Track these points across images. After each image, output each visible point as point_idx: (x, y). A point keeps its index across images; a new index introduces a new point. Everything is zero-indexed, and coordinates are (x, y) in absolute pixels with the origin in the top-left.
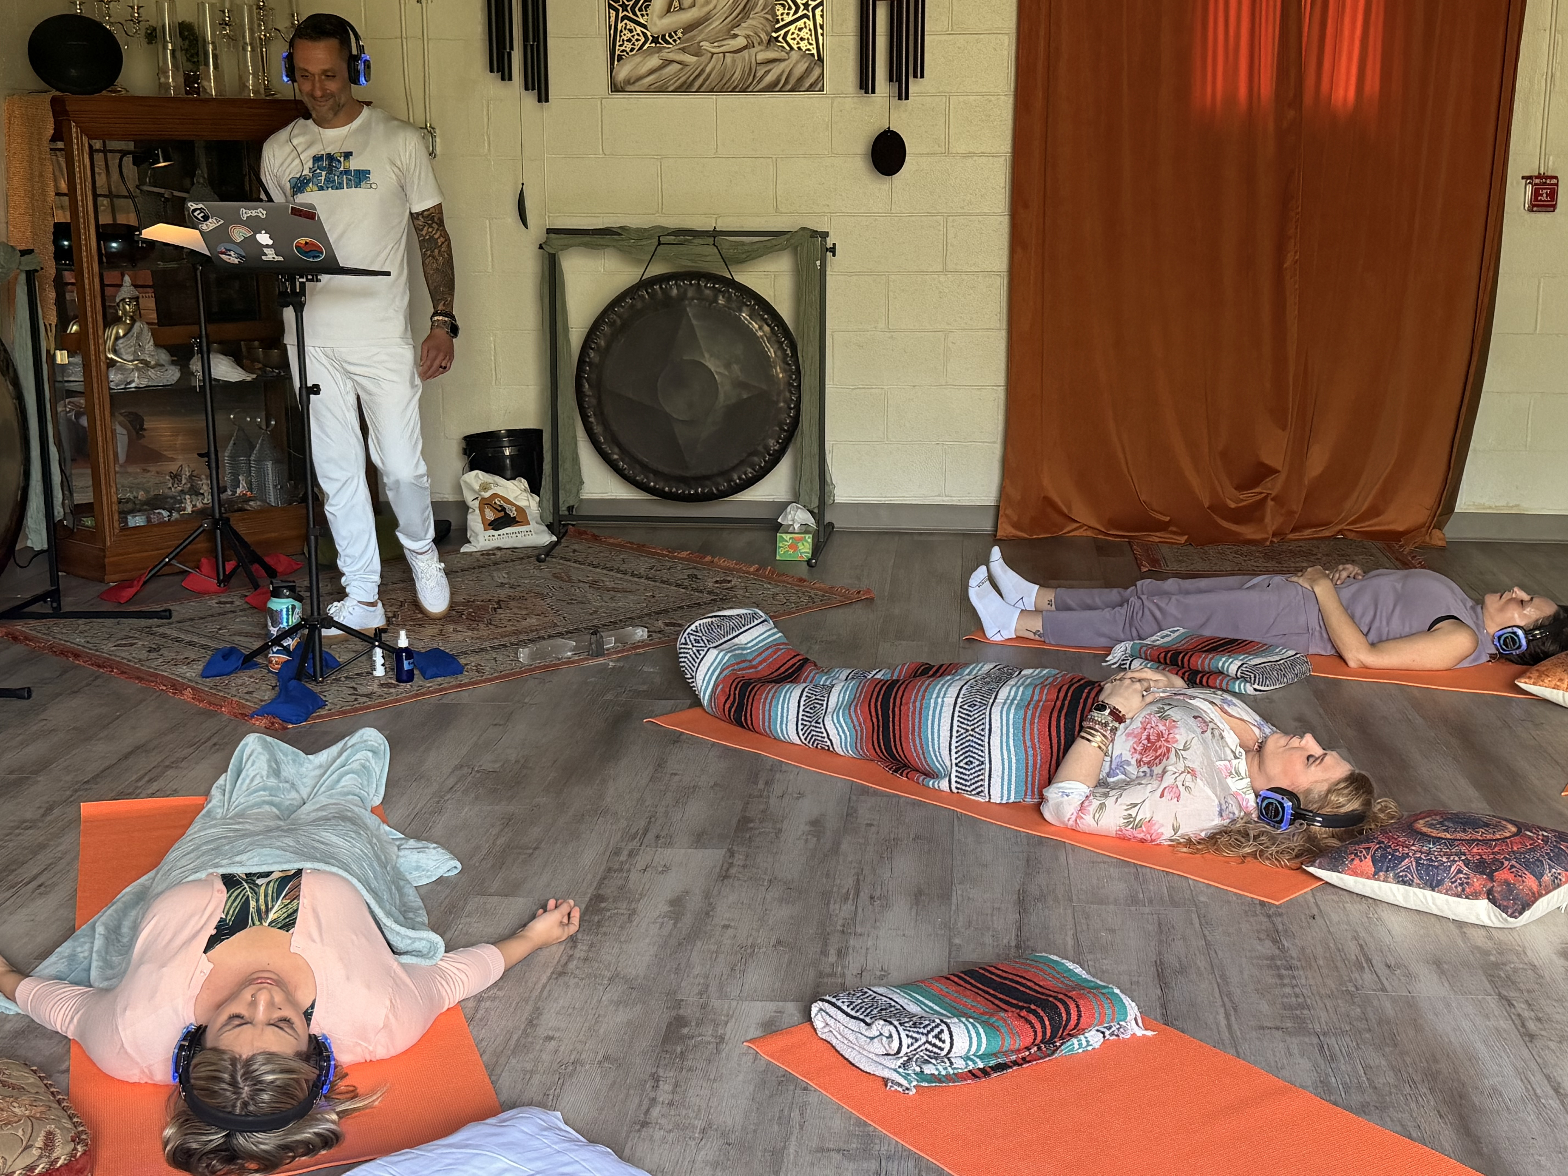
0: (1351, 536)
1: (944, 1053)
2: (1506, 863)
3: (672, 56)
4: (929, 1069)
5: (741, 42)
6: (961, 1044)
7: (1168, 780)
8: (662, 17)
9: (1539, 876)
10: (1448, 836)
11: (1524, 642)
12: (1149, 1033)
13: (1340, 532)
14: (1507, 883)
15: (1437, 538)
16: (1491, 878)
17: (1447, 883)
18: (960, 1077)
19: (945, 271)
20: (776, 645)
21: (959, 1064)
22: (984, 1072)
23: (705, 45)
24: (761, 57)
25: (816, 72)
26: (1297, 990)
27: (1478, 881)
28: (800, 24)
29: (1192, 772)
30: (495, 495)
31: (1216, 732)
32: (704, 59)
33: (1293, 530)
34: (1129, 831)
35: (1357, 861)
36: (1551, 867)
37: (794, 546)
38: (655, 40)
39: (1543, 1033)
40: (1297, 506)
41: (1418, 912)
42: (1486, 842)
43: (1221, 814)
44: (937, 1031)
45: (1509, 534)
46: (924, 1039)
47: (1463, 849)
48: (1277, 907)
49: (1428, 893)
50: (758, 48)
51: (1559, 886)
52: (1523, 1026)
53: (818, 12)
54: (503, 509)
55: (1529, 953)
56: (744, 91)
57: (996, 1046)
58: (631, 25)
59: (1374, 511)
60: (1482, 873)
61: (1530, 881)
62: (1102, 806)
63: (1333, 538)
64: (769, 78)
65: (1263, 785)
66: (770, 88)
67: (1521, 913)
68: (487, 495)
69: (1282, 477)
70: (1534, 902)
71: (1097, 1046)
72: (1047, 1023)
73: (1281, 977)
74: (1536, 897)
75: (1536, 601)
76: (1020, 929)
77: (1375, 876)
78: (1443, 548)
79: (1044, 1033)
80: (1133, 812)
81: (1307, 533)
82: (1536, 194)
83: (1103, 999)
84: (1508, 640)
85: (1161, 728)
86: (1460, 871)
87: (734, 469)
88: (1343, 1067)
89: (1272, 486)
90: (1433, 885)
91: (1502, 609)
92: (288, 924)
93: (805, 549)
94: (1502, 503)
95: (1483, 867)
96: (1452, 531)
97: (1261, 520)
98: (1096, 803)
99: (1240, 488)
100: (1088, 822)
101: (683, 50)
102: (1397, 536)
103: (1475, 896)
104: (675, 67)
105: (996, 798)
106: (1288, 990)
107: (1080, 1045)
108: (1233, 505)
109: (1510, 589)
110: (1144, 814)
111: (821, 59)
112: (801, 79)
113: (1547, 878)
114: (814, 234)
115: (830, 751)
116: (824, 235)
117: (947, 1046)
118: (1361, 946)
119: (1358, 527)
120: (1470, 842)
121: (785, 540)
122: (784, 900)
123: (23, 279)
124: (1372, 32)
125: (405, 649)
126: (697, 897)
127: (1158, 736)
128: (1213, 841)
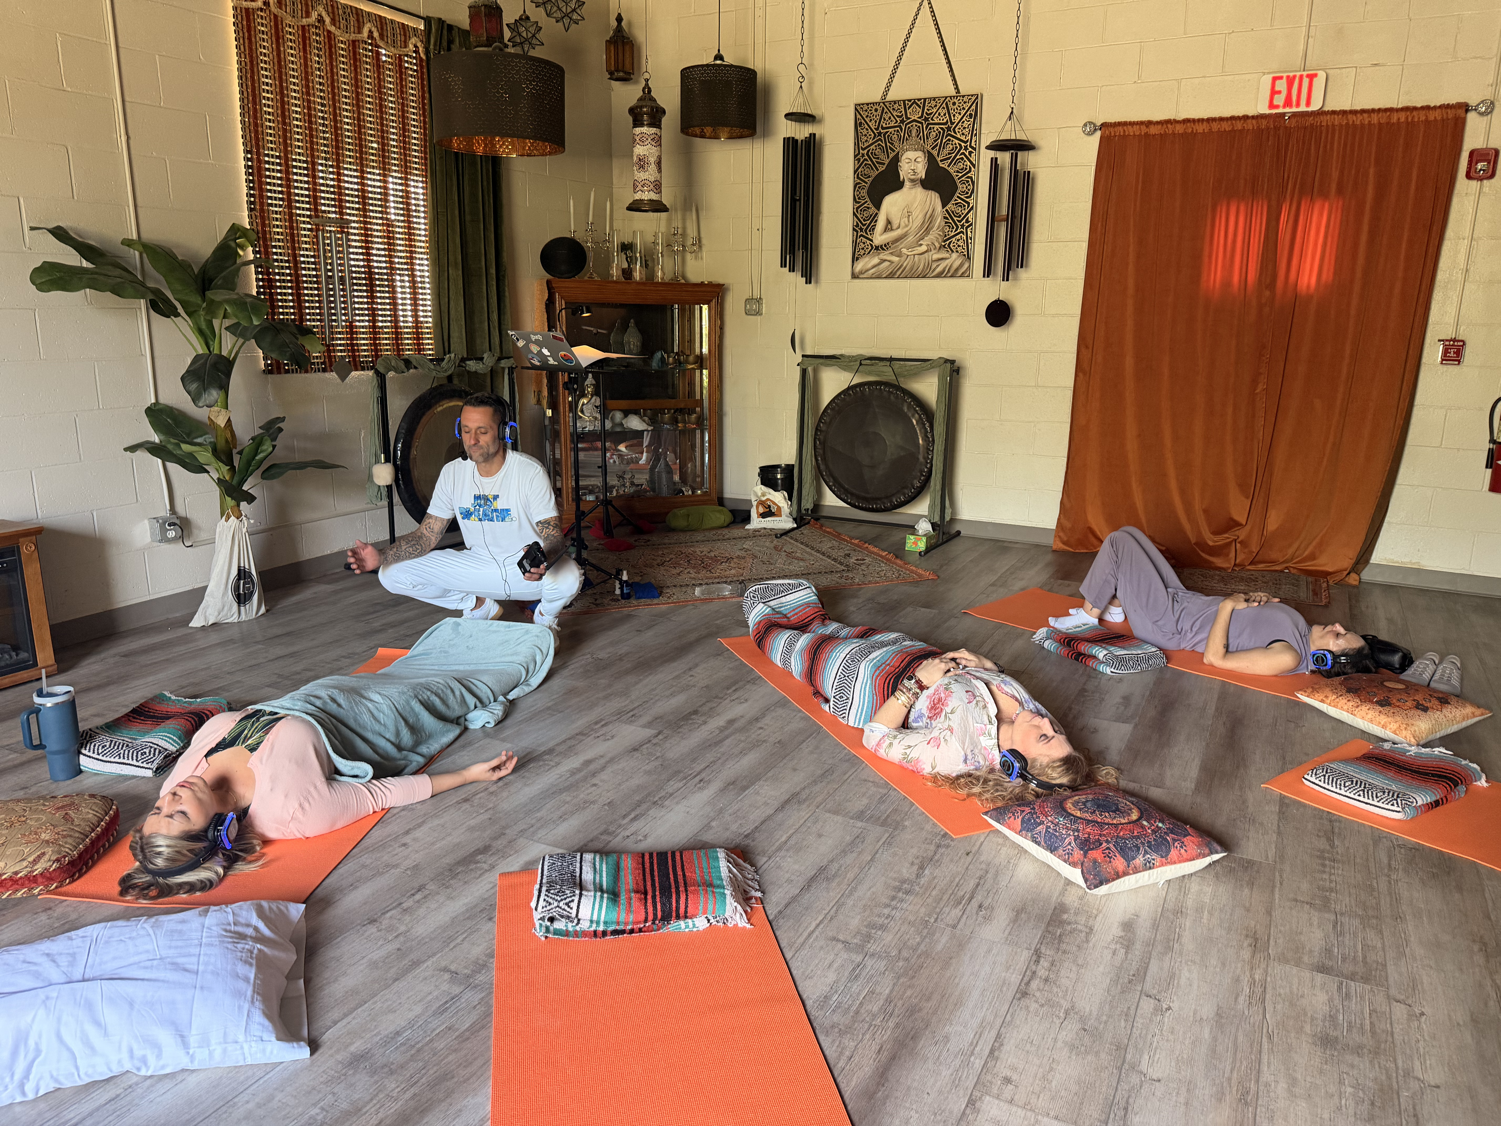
0: (1293, 571)
1: (574, 915)
2: (1104, 844)
3: (885, 257)
4: (560, 925)
5: (924, 248)
6: (585, 912)
7: (935, 733)
8: (881, 235)
9: (1128, 860)
10: (1078, 814)
11: (1330, 662)
12: (748, 926)
13: (1287, 568)
14: (1095, 861)
15: (1353, 579)
16: (1085, 855)
17: (1060, 851)
18: (585, 934)
19: (1037, 386)
20: (808, 604)
21: (584, 925)
22: (604, 933)
23: (904, 251)
24: (935, 257)
25: (966, 266)
26: (893, 912)
27: (1078, 854)
28: (958, 237)
29: (951, 730)
30: (768, 499)
31: (981, 704)
32: (903, 259)
33: (1251, 563)
34: (904, 763)
35: (1012, 819)
36: (1146, 853)
37: (915, 543)
38: (877, 248)
39: (1038, 994)
40: (1255, 549)
42: (1101, 825)
43: (965, 761)
44: (568, 900)
45: (1411, 581)
46: (556, 904)
47: (1081, 827)
48: (953, 840)
49: (1048, 853)
50: (933, 252)
51: (1150, 868)
52: (1028, 984)
53: (969, 230)
54: (769, 506)
55: (1099, 919)
56: (924, 277)
57: (613, 916)
58: (864, 240)
59: (1312, 557)
60: (1081, 849)
61: (1119, 863)
62: (891, 744)
63: (1282, 571)
64: (939, 269)
65: (1006, 746)
66: (938, 276)
67: (1096, 887)
68: (764, 499)
69: (1247, 529)
70: (1114, 880)
71: (701, 929)
72: (659, 907)
73: (894, 898)
74: (1118, 876)
75: (1348, 636)
76: (762, 823)
77: (1019, 833)
78: (1354, 587)
79: (655, 915)
80: (908, 751)
81: (1261, 566)
82: (1446, 352)
84: (1319, 659)
85: (943, 695)
86: (1070, 844)
88: (855, 987)
89: (1242, 534)
90: (1052, 849)
91: (1322, 637)
92: (253, 749)
93: (922, 545)
94: (1407, 560)
95: (1086, 845)
96: (1367, 575)
97: (1228, 555)
98: (887, 740)
99: (1215, 533)
100: (881, 752)
101: (891, 253)
102: (1326, 574)
103: (1074, 864)
104: (886, 264)
105: (851, 724)
106: (886, 911)
107: (687, 927)
108: (1211, 543)
109: (1333, 624)
110: (915, 754)
111: (969, 258)
112: (957, 270)
113: (1139, 860)
114: (947, 361)
115: (790, 674)
116: (953, 362)
117: (574, 912)
118: (978, 885)
119: (1301, 566)
120: (1089, 822)
121: (911, 539)
122: (648, 773)
123: (507, 371)
124: (1329, 239)
125: (626, 582)
126: (602, 761)
127: (940, 700)
128: (954, 781)
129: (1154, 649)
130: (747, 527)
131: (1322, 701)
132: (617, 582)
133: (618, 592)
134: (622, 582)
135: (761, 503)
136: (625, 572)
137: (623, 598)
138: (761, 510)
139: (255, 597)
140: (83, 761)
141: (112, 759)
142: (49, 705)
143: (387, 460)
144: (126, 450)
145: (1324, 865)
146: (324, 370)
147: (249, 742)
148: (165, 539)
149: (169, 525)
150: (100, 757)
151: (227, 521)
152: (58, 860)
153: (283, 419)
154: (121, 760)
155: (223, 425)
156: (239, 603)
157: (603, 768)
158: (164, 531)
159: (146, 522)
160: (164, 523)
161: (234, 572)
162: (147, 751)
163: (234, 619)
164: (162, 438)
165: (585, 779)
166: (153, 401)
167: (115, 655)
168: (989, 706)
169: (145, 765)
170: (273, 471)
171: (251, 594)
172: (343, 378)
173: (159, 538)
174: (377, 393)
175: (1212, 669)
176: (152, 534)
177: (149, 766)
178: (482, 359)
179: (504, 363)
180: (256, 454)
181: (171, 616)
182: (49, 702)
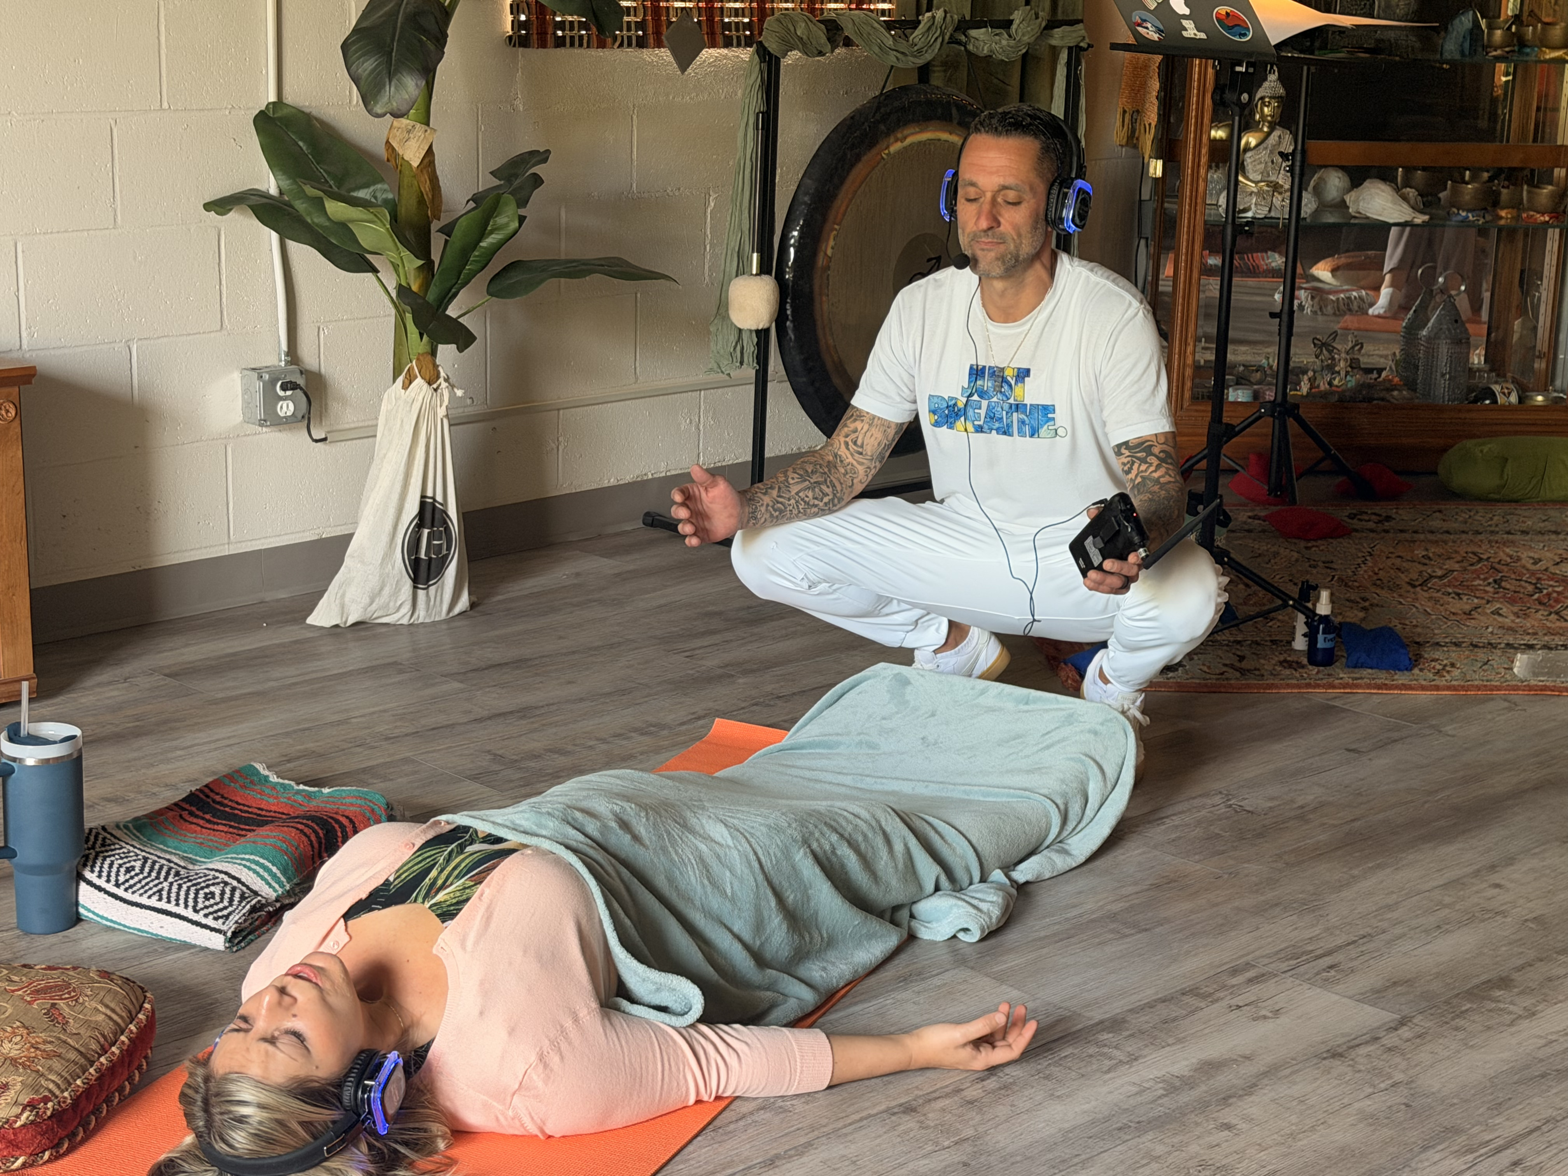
92: (447, 914)
123: (1064, 57)
125: (1325, 619)
132: (1301, 618)
133: (1300, 643)
134: (1314, 622)
136: (1325, 595)
137: (1313, 662)
139: (451, 571)
140: (86, 895)
141: (144, 900)
142: (30, 762)
143: (764, 269)
144: (208, 206)
146: (642, 43)
147: (440, 897)
148: (271, 420)
149: (284, 388)
150: (120, 892)
151: (405, 387)
152: (31, 1105)
153: (543, 157)
154: (163, 905)
155: (415, 164)
156: (415, 580)
157: (1250, 1088)
158: (271, 400)
159: (236, 376)
160: (273, 382)
161: (412, 509)
162: (217, 890)
163: (401, 616)
164: (286, 184)
165: (1203, 1106)
166: (272, 98)
167: (154, 671)
169: (210, 921)
170: (516, 277)
171: (443, 563)
172: (684, 60)
173: (259, 414)
174: (756, 103)
176: (246, 405)
177: (218, 924)
178: (1007, 24)
179: (1061, 37)
180: (482, 236)
181: (269, 596)
182: (31, 756)
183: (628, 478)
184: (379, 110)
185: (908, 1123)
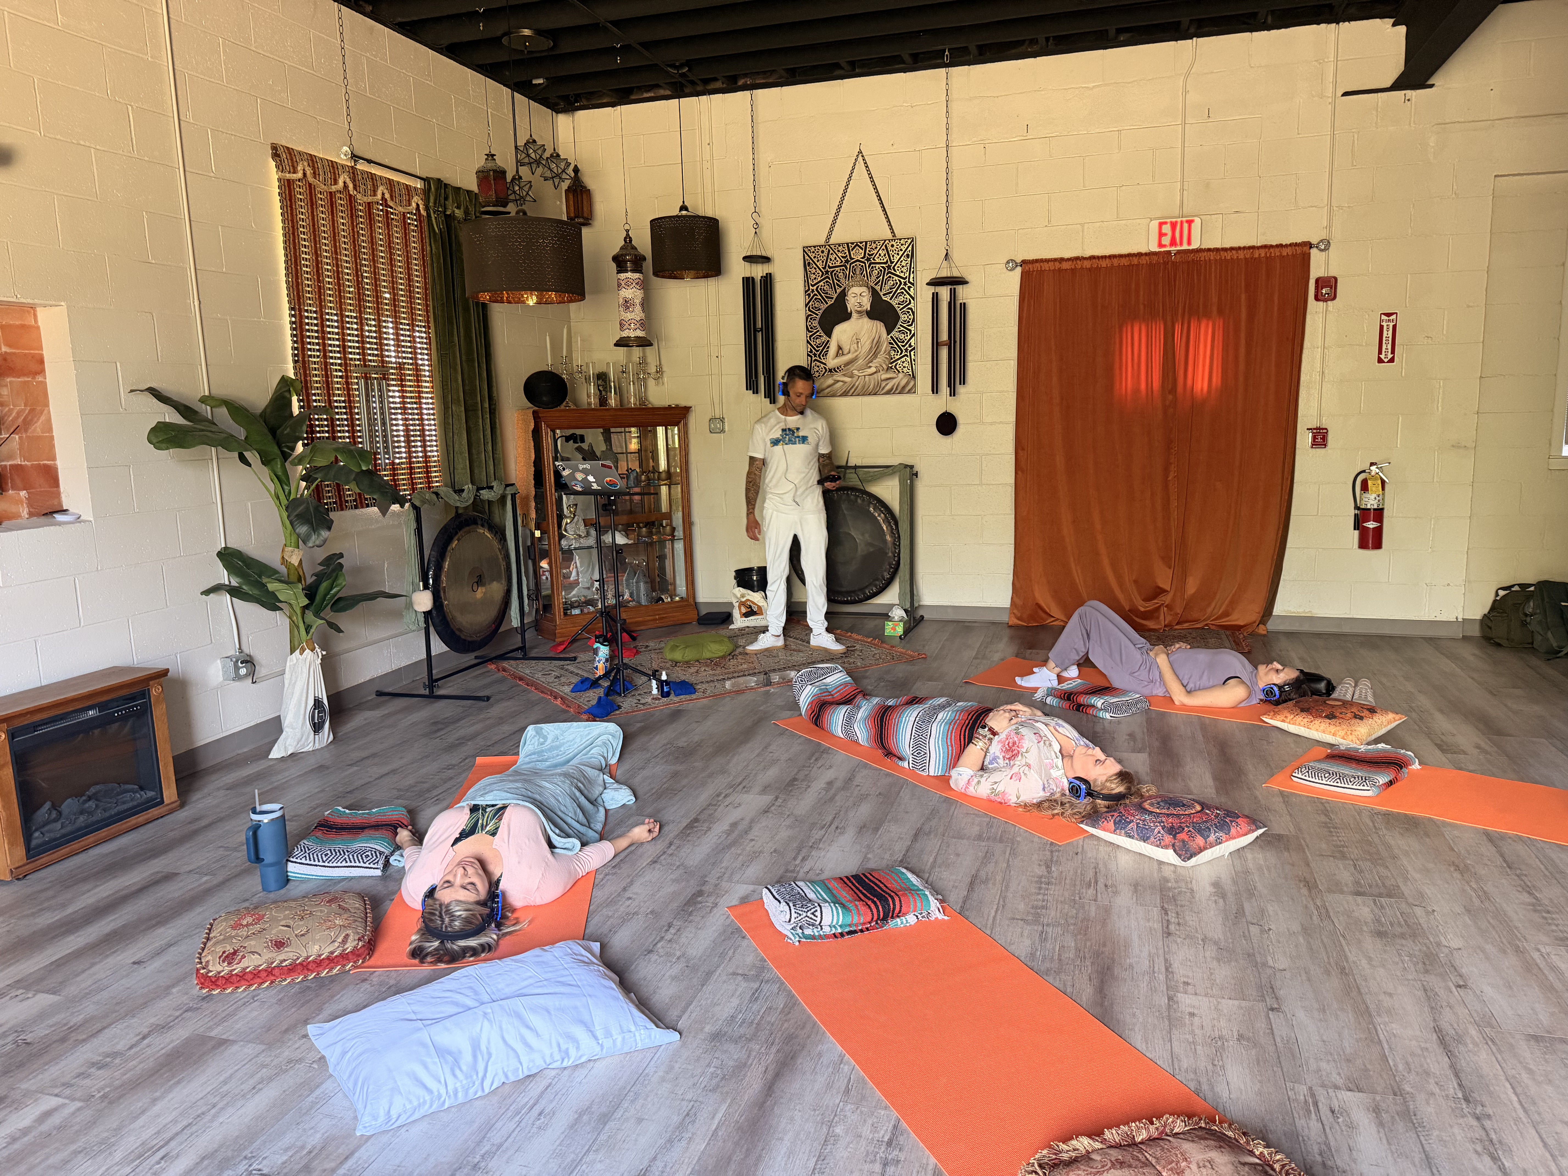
0: (1213, 627)
1: (818, 923)
2: (1186, 829)
3: (839, 378)
4: (808, 932)
5: (873, 370)
6: (827, 919)
7: (1015, 769)
8: (834, 359)
9: (1205, 838)
10: (1158, 811)
11: (1277, 693)
12: (946, 918)
13: (1206, 625)
14: (1183, 841)
15: (1261, 630)
16: (1175, 837)
17: (1152, 838)
18: (827, 937)
19: (980, 484)
20: (846, 684)
21: (827, 930)
22: (842, 935)
23: (855, 372)
24: (884, 377)
25: (912, 384)
26: (1046, 897)
27: (1168, 839)
28: (903, 359)
29: (1029, 766)
30: (748, 600)
31: (1047, 743)
32: (855, 379)
33: (1177, 624)
34: (992, 797)
35: (1105, 823)
36: (1215, 832)
37: (894, 629)
38: (830, 371)
39: (1177, 933)
40: (1179, 611)
41: (1140, 854)
42: (1178, 816)
43: (1044, 789)
44: (813, 911)
45: (1306, 628)
46: (805, 914)
47: (1164, 819)
48: (1059, 846)
49: (1142, 843)
50: (882, 372)
51: (1220, 843)
52: (1167, 927)
53: (912, 353)
54: (750, 607)
55: (1194, 882)
56: (875, 394)
57: (849, 920)
59: (1226, 614)
60: (1170, 834)
61: (1200, 841)
62: (979, 782)
63: (1203, 628)
64: (888, 387)
65: (1072, 774)
66: (888, 393)
67: (1189, 859)
68: (743, 600)
69: (1171, 594)
70: (1199, 853)
71: (912, 923)
72: (881, 909)
73: (1040, 888)
74: (1201, 850)
75: (1286, 670)
76: (907, 851)
77: (1114, 832)
78: (1264, 636)
79: (879, 915)
80: (995, 786)
81: (1186, 625)
82: (1314, 438)
83: (917, 897)
84: (1268, 692)
85: (1016, 739)
86: (1159, 832)
87: (866, 587)
88: (1048, 945)
89: (1167, 599)
90: (1145, 839)
91: (1266, 674)
92: (493, 834)
93: (900, 630)
94: (1301, 610)
95: (1172, 831)
96: (1271, 625)
97: (1158, 618)
98: (976, 780)
99: (1146, 600)
100: (971, 791)
102: (1239, 628)
103: (1166, 847)
104: (841, 384)
105: (932, 774)
106: (1040, 897)
107: (902, 923)
108: (1142, 609)
109: (1271, 663)
110: (1000, 788)
111: (914, 377)
112: (904, 387)
113: (1212, 838)
114: (907, 466)
115: (856, 742)
116: (912, 467)
117: (819, 919)
118: (1096, 873)
119: (1217, 622)
120: (1168, 815)
121: (889, 626)
122: (790, 827)
123: (509, 497)
124: (1215, 352)
125: (665, 681)
126: (746, 823)
127: (1014, 743)
128: (1039, 805)
129: (1138, 696)
130: (731, 627)
131: (1283, 721)
132: (654, 683)
133: (655, 691)
134: (661, 684)
135: (742, 604)
136: (664, 673)
137: (663, 696)
138: (744, 610)
139: (327, 725)
141: (339, 864)
142: (266, 821)
143: (426, 587)
144: (203, 593)
145: (1331, 832)
146: (356, 507)
147: (488, 828)
148: (238, 678)
149: (242, 663)
150: (302, 861)
151: (301, 654)
153: (341, 556)
154: (349, 864)
155: (296, 565)
156: (315, 732)
157: (750, 828)
158: (237, 668)
159: (219, 661)
160: (237, 661)
161: (311, 703)
162: (369, 854)
163: (309, 748)
164: (238, 580)
165: (741, 836)
166: (223, 546)
168: (1053, 743)
169: (372, 866)
170: (341, 604)
171: (324, 722)
172: (384, 511)
173: (233, 675)
174: (413, 525)
175: (1184, 707)
176: (225, 673)
177: (376, 866)
178: (492, 488)
179: (509, 490)
180: (331, 589)
181: (240, 752)
182: (266, 819)
183: (368, 678)
184: (311, 545)
185: (657, 866)
